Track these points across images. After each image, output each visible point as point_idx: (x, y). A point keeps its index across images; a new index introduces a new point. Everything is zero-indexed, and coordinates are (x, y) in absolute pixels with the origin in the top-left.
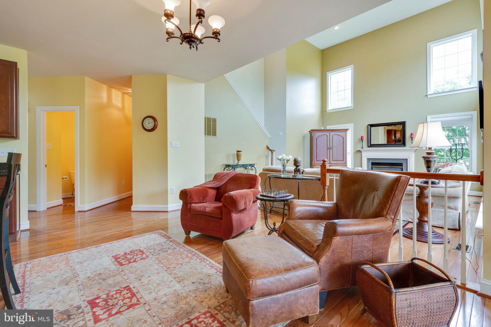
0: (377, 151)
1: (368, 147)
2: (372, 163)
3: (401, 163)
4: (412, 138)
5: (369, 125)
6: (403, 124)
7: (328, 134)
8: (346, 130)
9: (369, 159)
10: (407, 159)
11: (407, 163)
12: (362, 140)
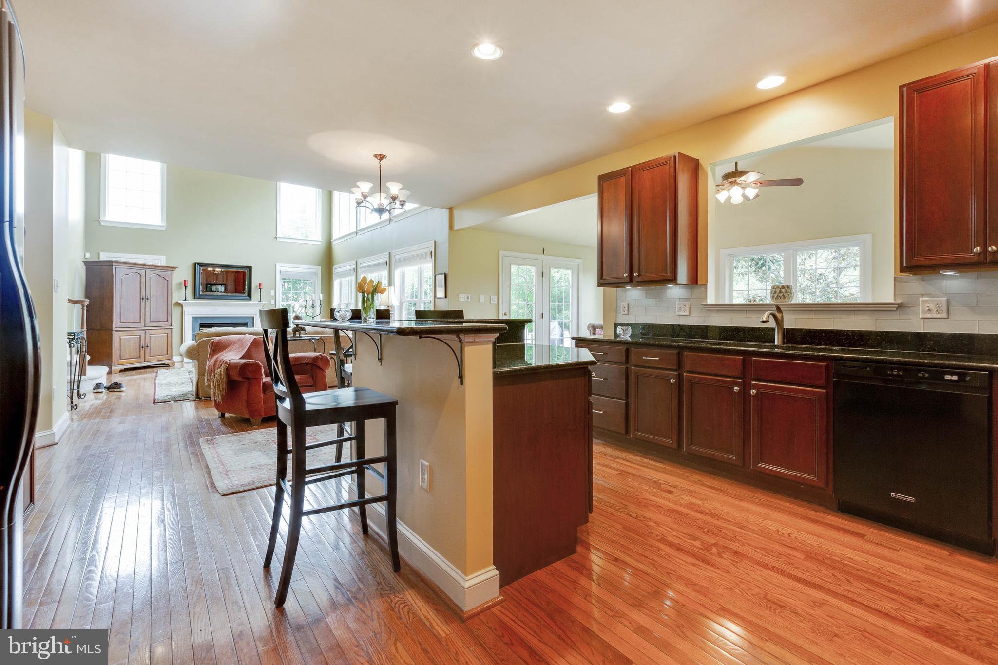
0: (208, 305)
1: (195, 298)
2: (201, 324)
3: (245, 323)
4: (260, 289)
5: (198, 263)
6: (250, 268)
7: (142, 272)
8: (173, 268)
9: (195, 319)
10: (253, 317)
11: (253, 323)
12: (186, 287)
